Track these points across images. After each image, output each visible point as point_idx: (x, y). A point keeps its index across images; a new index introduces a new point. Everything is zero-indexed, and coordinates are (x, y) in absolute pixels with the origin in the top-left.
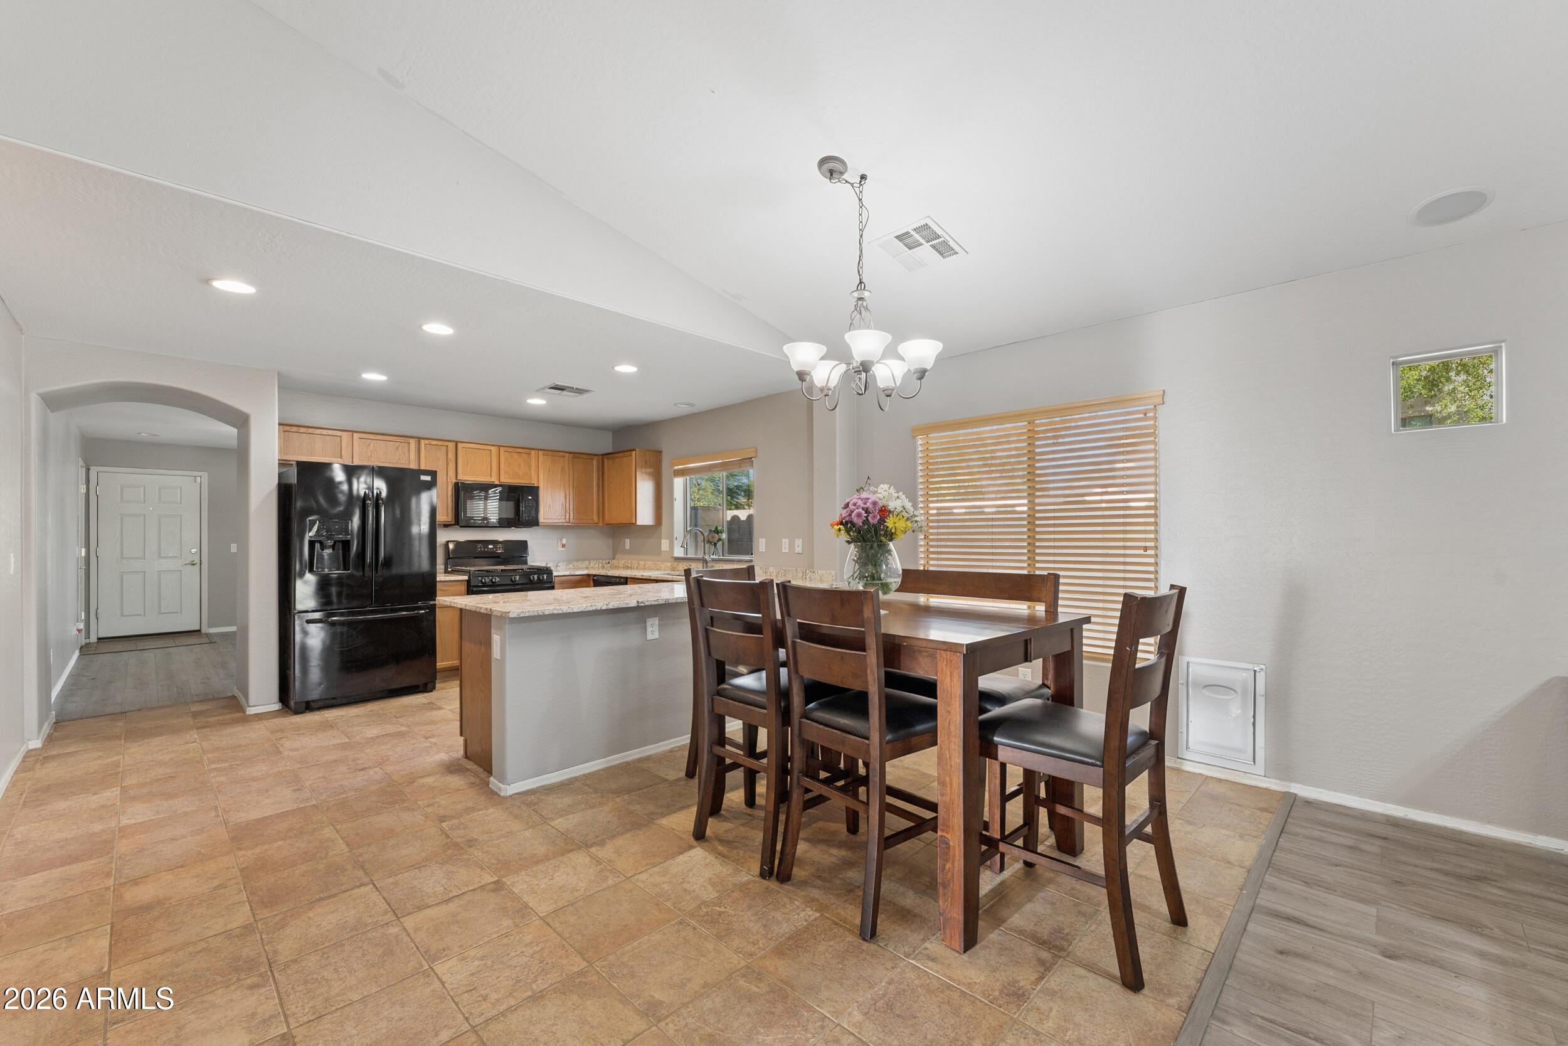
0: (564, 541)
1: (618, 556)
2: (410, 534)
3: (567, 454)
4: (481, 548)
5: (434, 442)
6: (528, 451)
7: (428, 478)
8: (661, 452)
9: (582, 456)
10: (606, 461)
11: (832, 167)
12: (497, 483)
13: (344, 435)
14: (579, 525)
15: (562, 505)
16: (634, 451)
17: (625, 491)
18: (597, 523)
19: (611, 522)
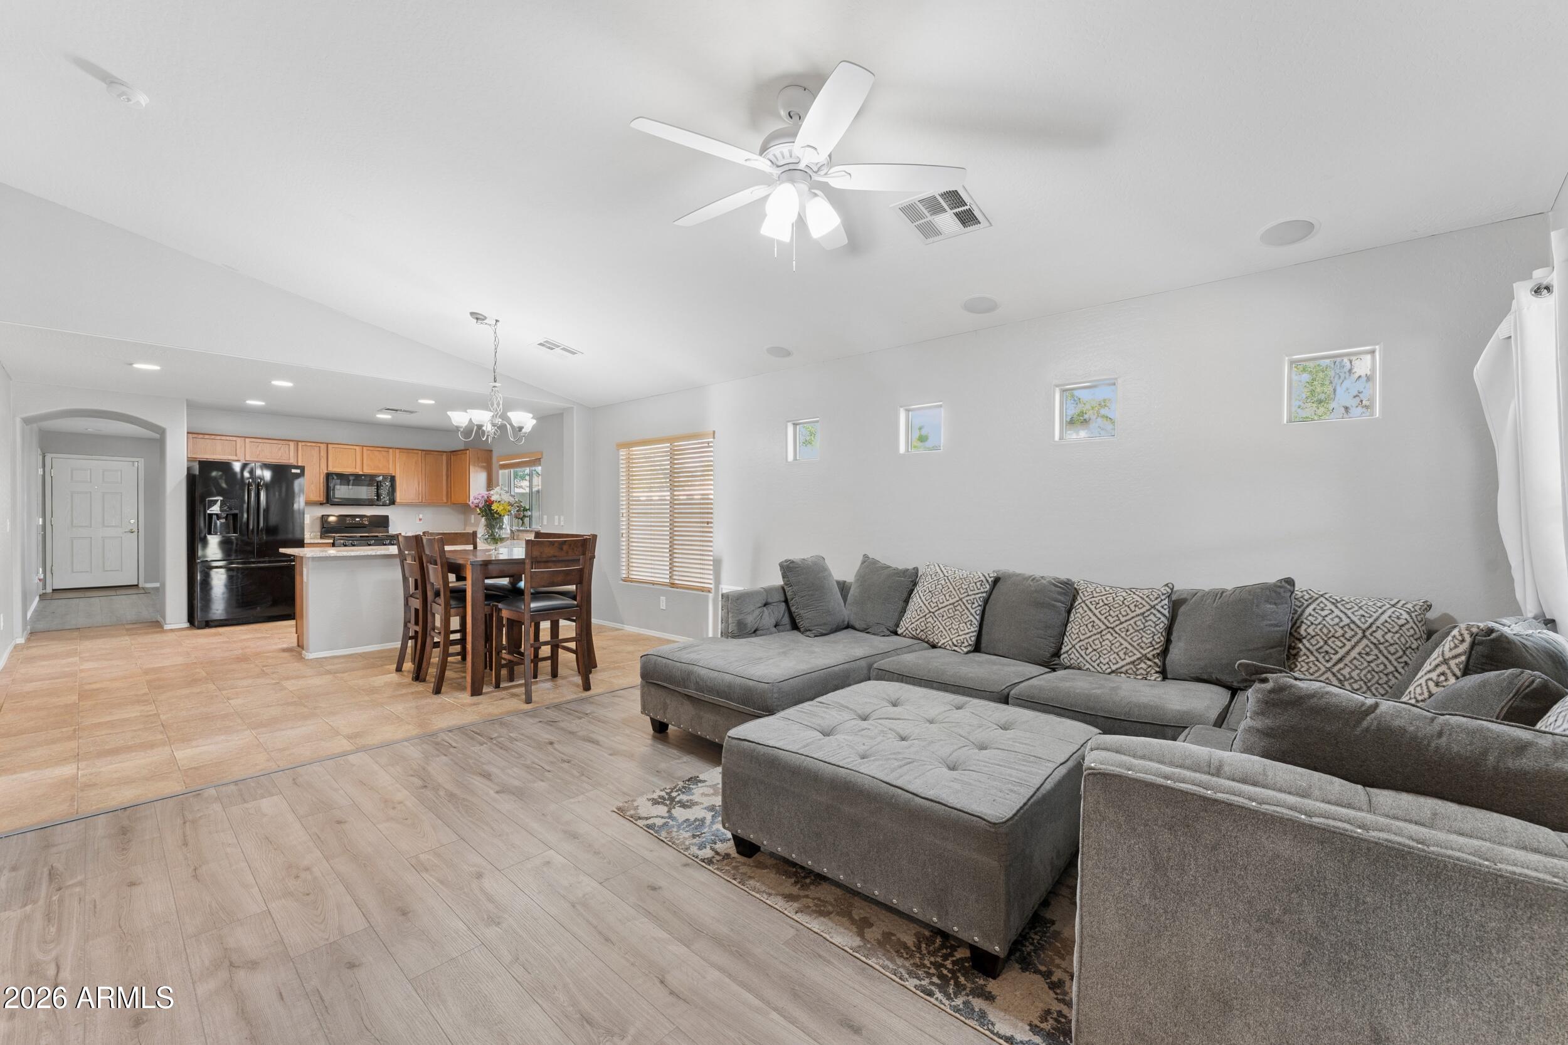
0: (421, 516)
1: (468, 527)
2: (293, 511)
3: (419, 452)
4: (349, 520)
5: (311, 444)
6: (386, 449)
7: (298, 471)
8: (492, 451)
9: (432, 453)
10: (452, 457)
11: (478, 317)
12: (361, 473)
13: (239, 440)
14: (430, 504)
15: (416, 489)
16: (468, 451)
17: (463, 480)
18: (446, 503)
19: (455, 502)
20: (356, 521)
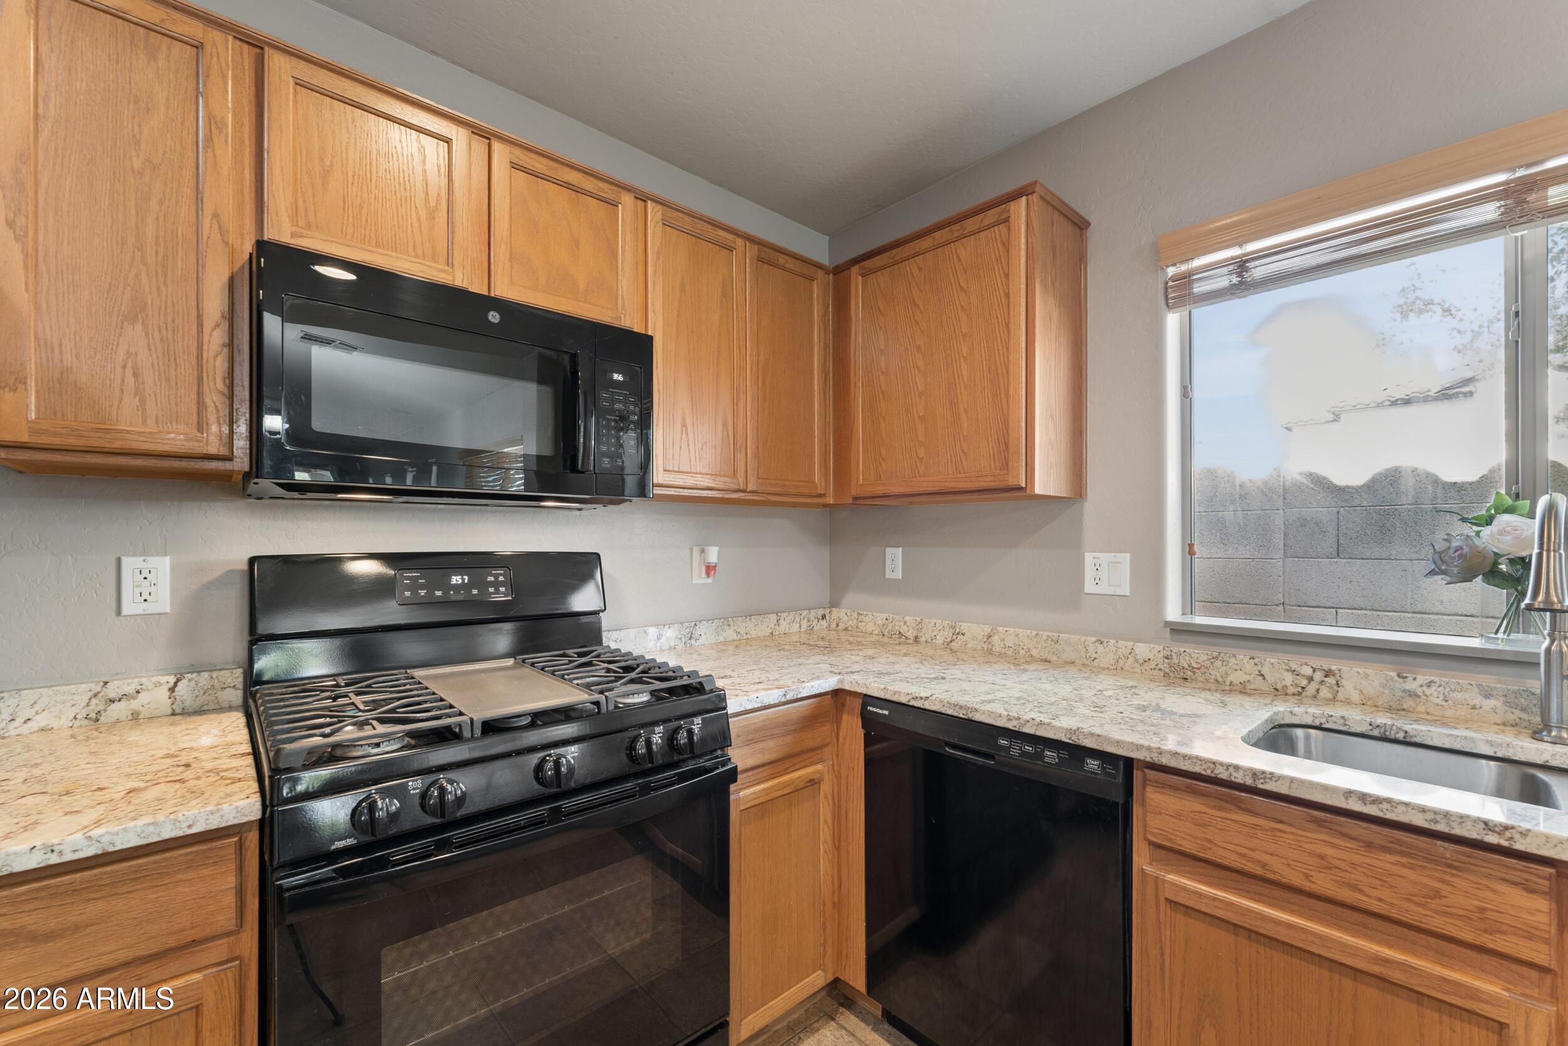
0: (713, 555)
1: (850, 598)
3: (740, 242)
4: (414, 586)
6: (607, 191)
8: (1084, 225)
9: (782, 259)
10: (858, 282)
14: (771, 498)
15: (725, 425)
16: (1024, 197)
17: (964, 367)
18: (820, 496)
19: (880, 490)
20: (448, 587)
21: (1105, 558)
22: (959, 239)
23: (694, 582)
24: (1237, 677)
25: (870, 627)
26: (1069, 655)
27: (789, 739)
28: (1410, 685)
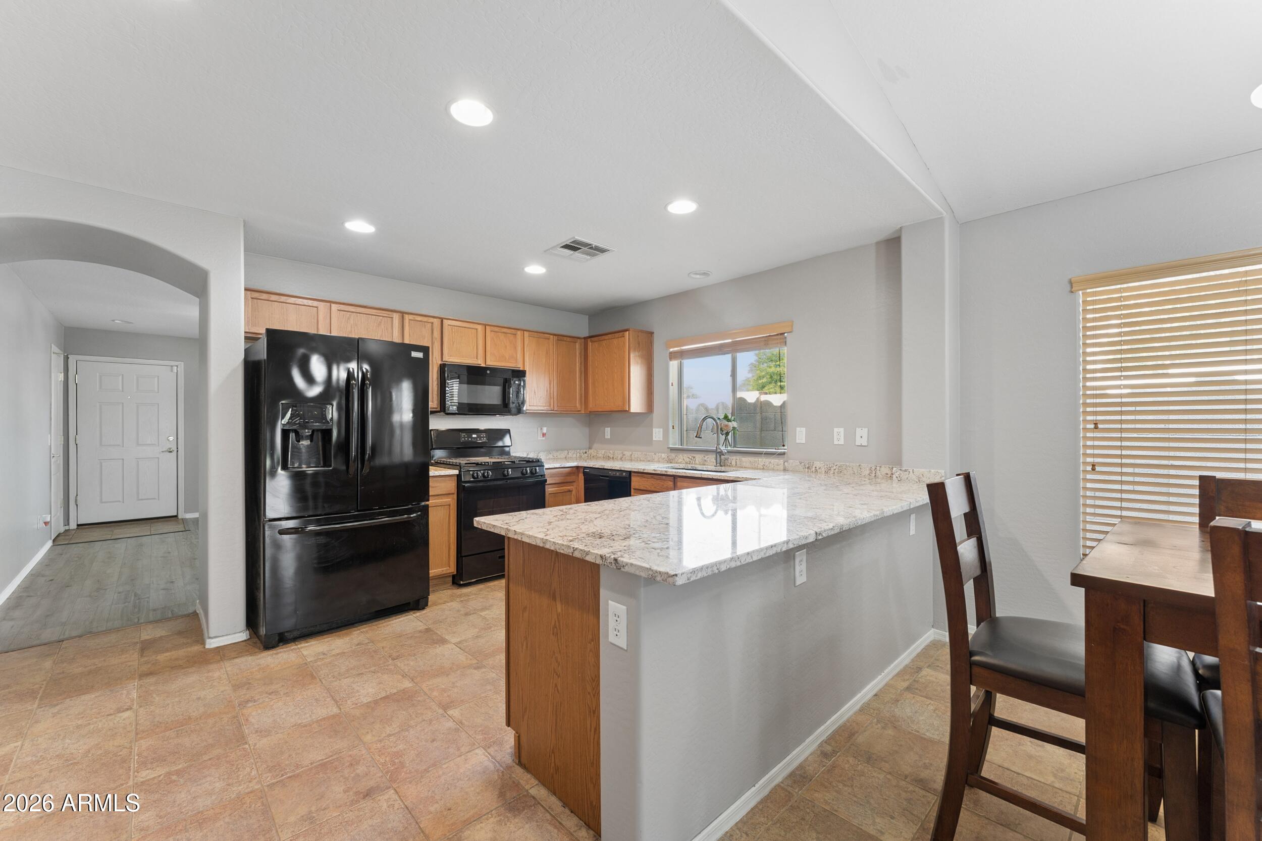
0: (545, 430)
1: (595, 446)
2: (391, 425)
3: (551, 336)
4: (464, 438)
5: (419, 318)
6: (514, 331)
7: (420, 355)
8: (652, 333)
9: (565, 338)
10: (590, 344)
12: (483, 365)
13: (321, 305)
14: (562, 412)
15: (547, 391)
16: (627, 332)
17: (616, 375)
18: (580, 411)
19: (596, 410)
20: (472, 438)
21: (657, 429)
22: (614, 338)
23: (539, 439)
24: (680, 461)
25: (600, 455)
26: (649, 459)
27: (562, 478)
28: (705, 458)
